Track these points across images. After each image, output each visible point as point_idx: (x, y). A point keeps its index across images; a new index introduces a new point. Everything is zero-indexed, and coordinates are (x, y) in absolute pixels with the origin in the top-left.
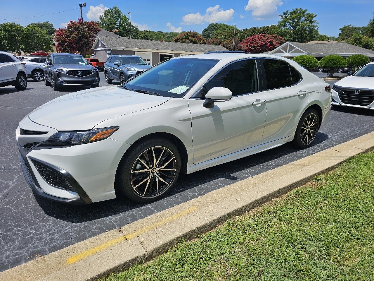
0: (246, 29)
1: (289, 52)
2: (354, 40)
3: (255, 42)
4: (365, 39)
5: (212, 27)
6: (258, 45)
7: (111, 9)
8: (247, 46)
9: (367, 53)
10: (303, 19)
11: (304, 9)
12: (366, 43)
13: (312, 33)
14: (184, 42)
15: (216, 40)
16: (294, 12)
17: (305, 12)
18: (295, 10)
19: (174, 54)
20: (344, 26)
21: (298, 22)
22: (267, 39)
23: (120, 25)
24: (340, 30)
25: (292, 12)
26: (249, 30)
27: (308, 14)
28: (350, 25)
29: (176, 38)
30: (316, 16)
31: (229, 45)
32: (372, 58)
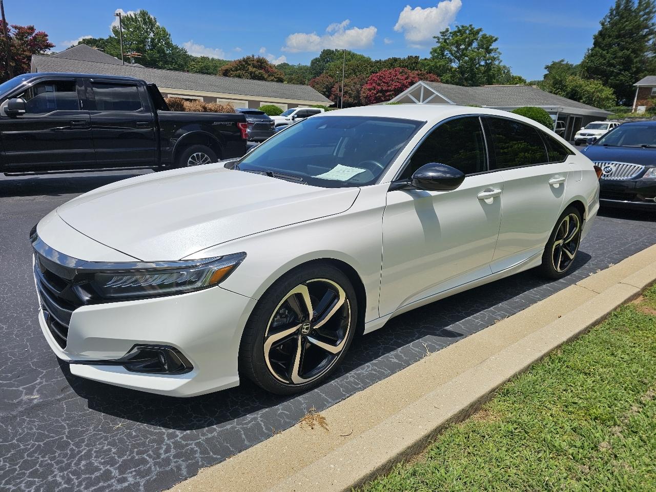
0: (380, 60)
1: (423, 101)
2: (553, 83)
3: (384, 82)
4: (572, 82)
5: (328, 55)
6: (389, 88)
7: (135, 15)
8: (370, 90)
9: (563, 107)
10: (475, 45)
11: (476, 28)
12: (573, 90)
13: (490, 70)
14: (239, 77)
15: (327, 78)
16: (459, 31)
17: (478, 32)
18: (461, 28)
19: (202, 98)
20: (553, 62)
21: (466, 49)
22: (407, 78)
23: (154, 45)
24: (546, 68)
25: (455, 32)
26: (385, 62)
27: (484, 37)
28: (563, 61)
29: (224, 68)
30: (496, 40)
31: (348, 89)
32: (575, 116)
